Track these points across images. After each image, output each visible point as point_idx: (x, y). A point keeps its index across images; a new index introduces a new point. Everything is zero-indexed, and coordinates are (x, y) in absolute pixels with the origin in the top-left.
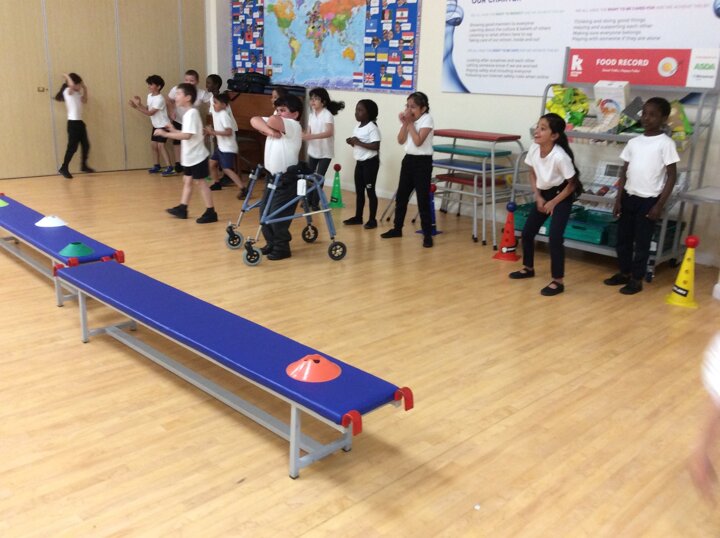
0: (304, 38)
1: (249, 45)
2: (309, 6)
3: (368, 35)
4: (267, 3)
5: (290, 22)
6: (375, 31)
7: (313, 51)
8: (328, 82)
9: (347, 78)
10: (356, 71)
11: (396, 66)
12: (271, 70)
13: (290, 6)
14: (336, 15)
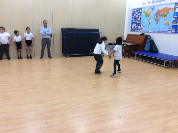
0: (153, 19)
1: (136, 22)
2: (155, 11)
3: (174, 18)
4: (143, 11)
5: (149, 15)
6: (176, 17)
7: (156, 23)
8: (160, 31)
9: (166, 30)
10: (169, 28)
12: (142, 28)
13: (149, 11)
14: (164, 13)
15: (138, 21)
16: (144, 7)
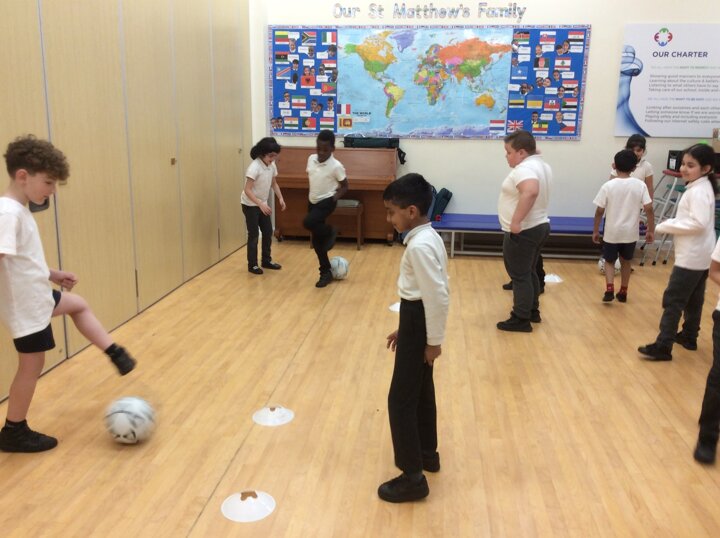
0: (412, 84)
1: (308, 90)
2: (419, 48)
3: (513, 82)
4: (343, 41)
5: (387, 65)
6: (525, 78)
7: (427, 99)
8: (451, 130)
9: (479, 127)
10: (494, 118)
11: (554, 113)
12: (350, 120)
13: (386, 47)
14: (465, 60)
15: (319, 86)
16: (351, 27)
